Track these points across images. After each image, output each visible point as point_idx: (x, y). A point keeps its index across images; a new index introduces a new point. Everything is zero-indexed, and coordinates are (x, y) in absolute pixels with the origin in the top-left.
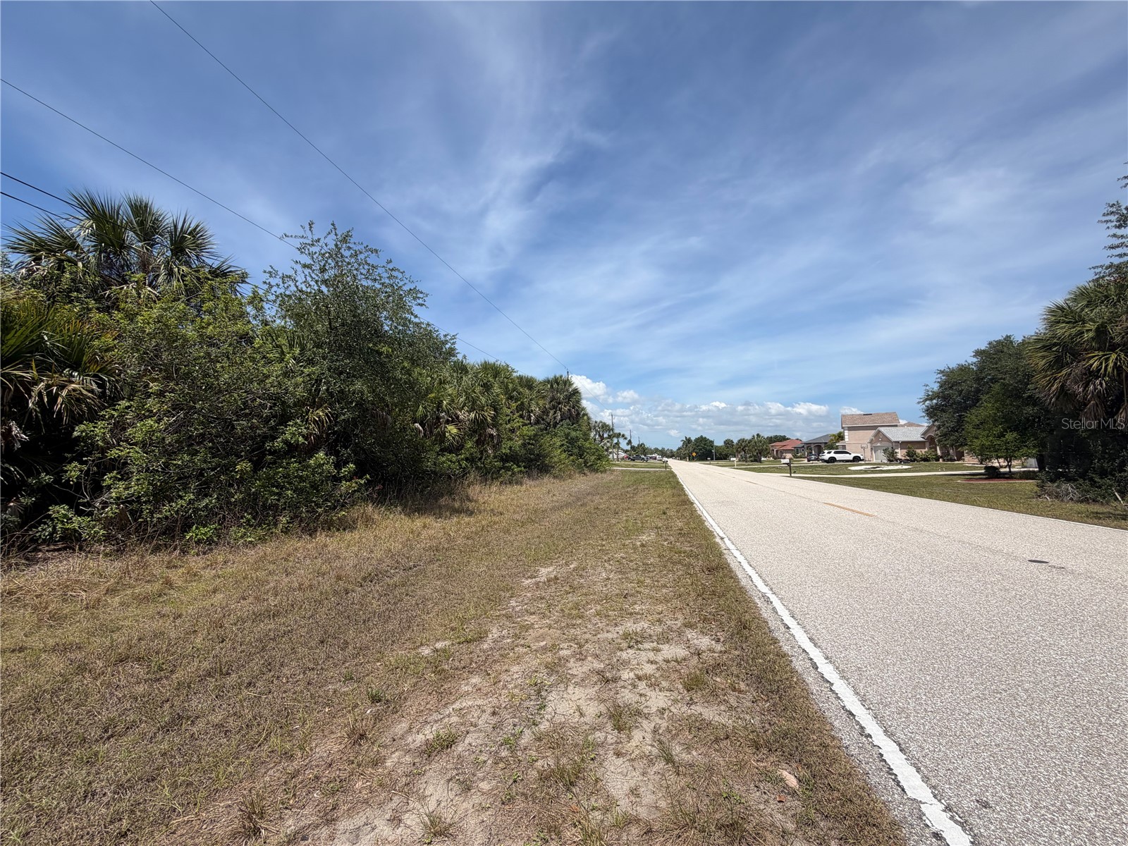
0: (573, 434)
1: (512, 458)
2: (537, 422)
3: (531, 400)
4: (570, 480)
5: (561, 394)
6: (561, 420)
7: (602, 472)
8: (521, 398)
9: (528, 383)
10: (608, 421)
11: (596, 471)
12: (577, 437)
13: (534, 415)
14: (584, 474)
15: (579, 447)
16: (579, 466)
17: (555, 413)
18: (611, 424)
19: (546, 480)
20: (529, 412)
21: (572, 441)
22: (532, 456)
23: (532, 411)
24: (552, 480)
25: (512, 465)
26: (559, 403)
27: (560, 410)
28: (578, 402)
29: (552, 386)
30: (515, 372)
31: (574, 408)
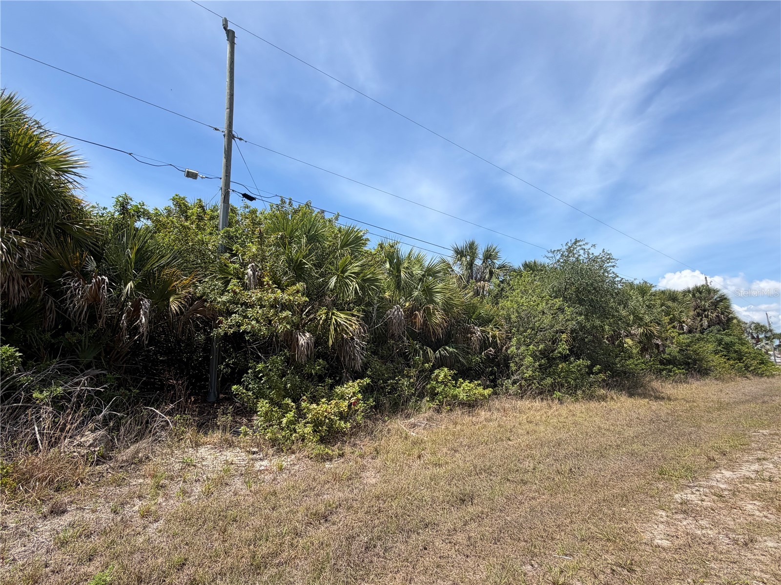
0: (727, 339)
1: (672, 361)
2: (690, 331)
3: (681, 312)
4: (733, 383)
5: (706, 302)
6: (709, 326)
7: (768, 377)
8: (670, 312)
9: (672, 296)
10: (763, 322)
11: (761, 375)
12: (731, 342)
13: (687, 325)
14: (746, 377)
15: (736, 352)
16: (739, 370)
17: (701, 320)
18: (767, 325)
19: (707, 381)
20: (680, 322)
21: (728, 346)
22: (690, 361)
23: (684, 322)
24: (716, 382)
25: (672, 368)
26: (705, 310)
27: (707, 316)
28: (728, 307)
29: (694, 295)
30: (653, 287)
31: (722, 313)
